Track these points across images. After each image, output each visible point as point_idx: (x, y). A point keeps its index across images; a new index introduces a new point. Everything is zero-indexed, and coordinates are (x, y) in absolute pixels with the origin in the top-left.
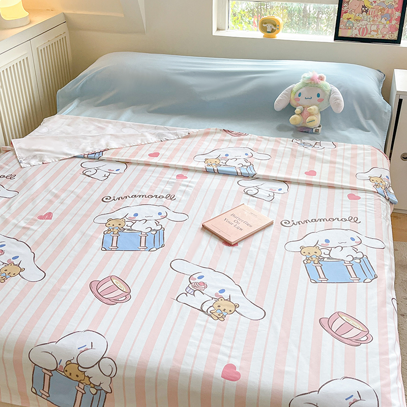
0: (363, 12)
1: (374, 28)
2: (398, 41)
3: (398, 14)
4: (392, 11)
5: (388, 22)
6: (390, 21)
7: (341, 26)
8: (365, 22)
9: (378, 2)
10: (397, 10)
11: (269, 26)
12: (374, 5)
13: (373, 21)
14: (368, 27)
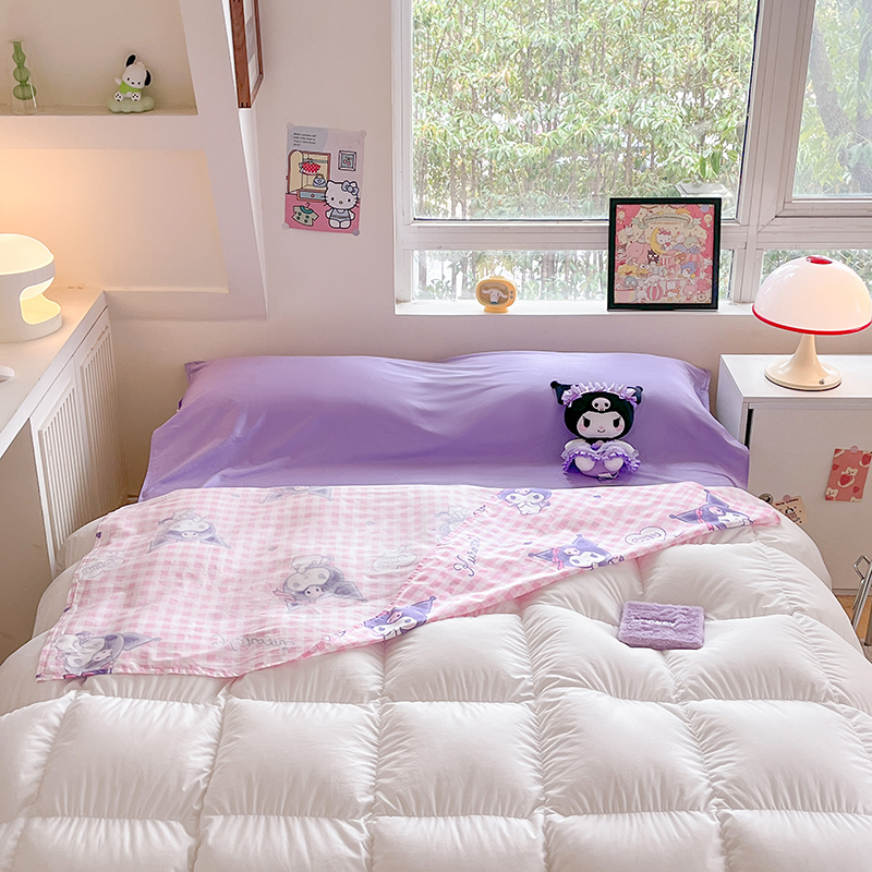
0: (650, 260)
1: (672, 286)
2: (713, 305)
3: (708, 262)
4: (698, 258)
5: (694, 275)
6: (697, 274)
7: (616, 286)
8: (655, 278)
9: (673, 244)
10: (706, 256)
11: (495, 294)
12: (667, 249)
13: (669, 274)
14: (662, 285)
